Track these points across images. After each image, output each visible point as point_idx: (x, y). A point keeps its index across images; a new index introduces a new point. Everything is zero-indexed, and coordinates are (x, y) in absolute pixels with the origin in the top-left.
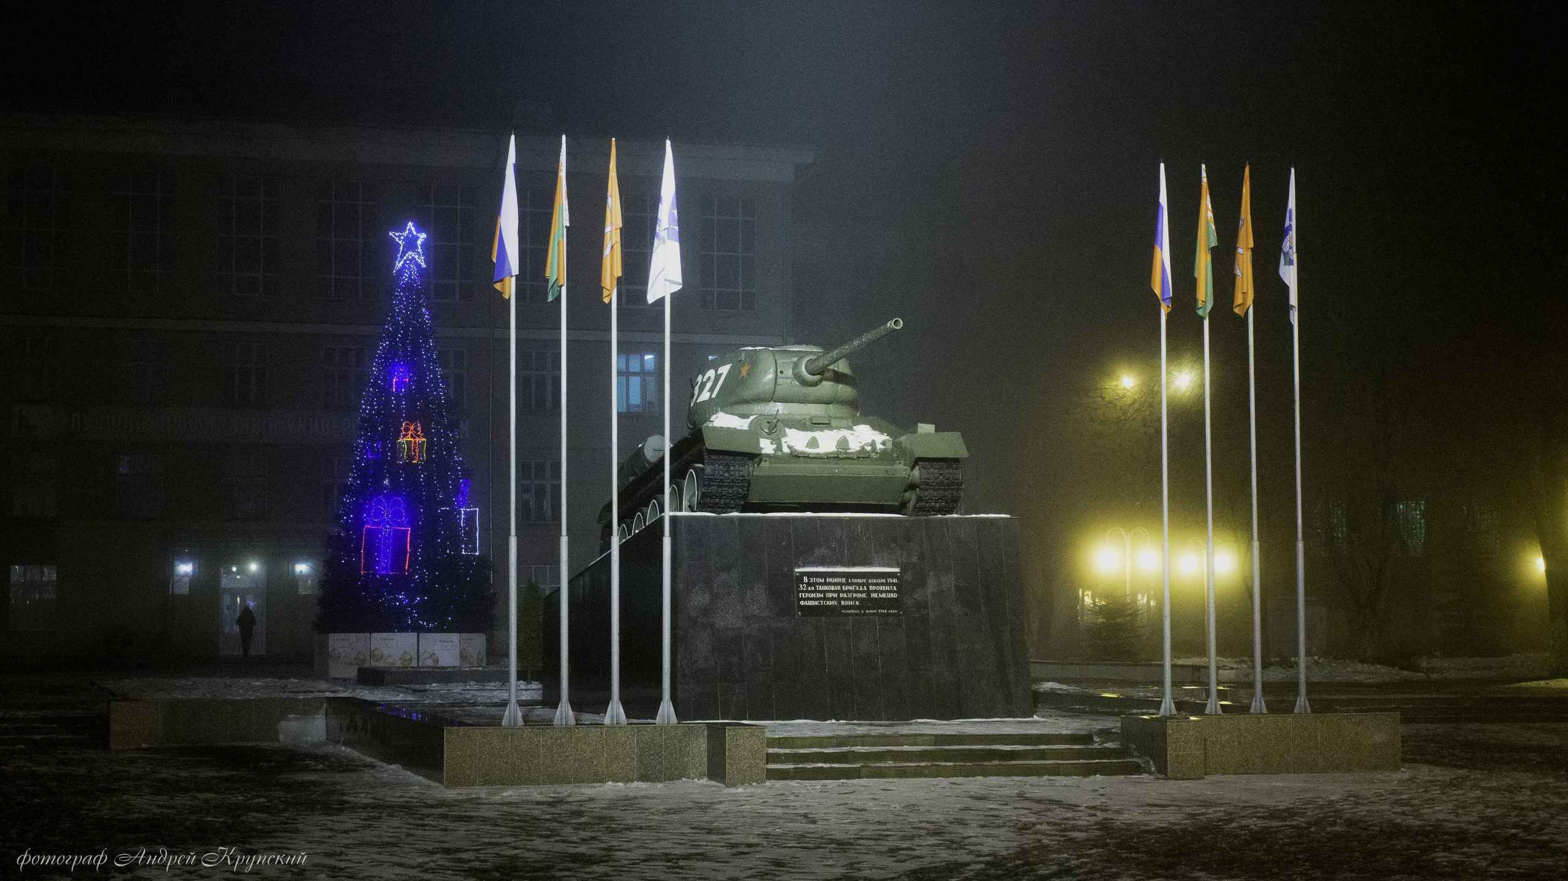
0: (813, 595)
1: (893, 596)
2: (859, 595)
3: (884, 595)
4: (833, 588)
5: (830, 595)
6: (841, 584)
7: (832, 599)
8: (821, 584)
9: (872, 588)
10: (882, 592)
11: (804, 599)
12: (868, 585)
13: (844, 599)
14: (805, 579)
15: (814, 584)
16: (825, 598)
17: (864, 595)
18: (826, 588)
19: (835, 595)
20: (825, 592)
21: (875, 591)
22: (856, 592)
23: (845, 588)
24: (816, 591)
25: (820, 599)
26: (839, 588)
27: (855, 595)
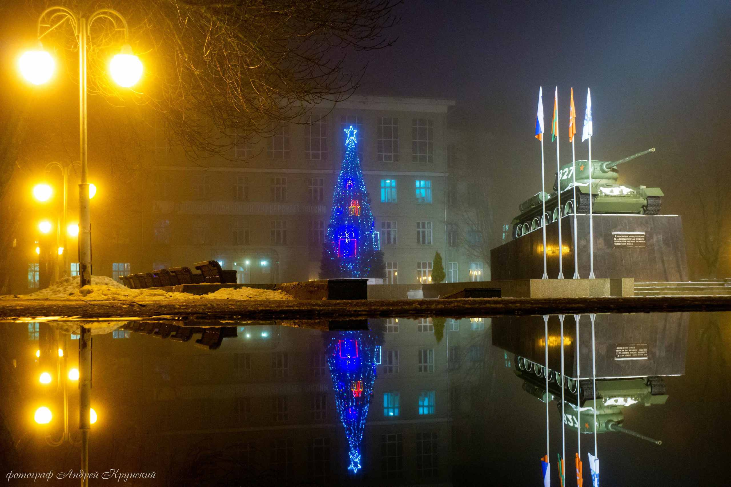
0: (618, 241)
1: (644, 242)
2: (632, 241)
3: (640, 242)
4: (624, 239)
5: (623, 241)
6: (627, 238)
7: (624, 243)
8: (620, 238)
9: (636, 239)
10: (640, 240)
11: (616, 243)
12: (635, 238)
13: (628, 243)
14: (616, 236)
15: (618, 238)
16: (622, 242)
17: (634, 242)
18: (622, 239)
19: (625, 241)
20: (622, 240)
21: (638, 240)
22: (632, 240)
23: (628, 239)
24: (619, 240)
25: (621, 243)
26: (626, 239)
27: (631, 241)
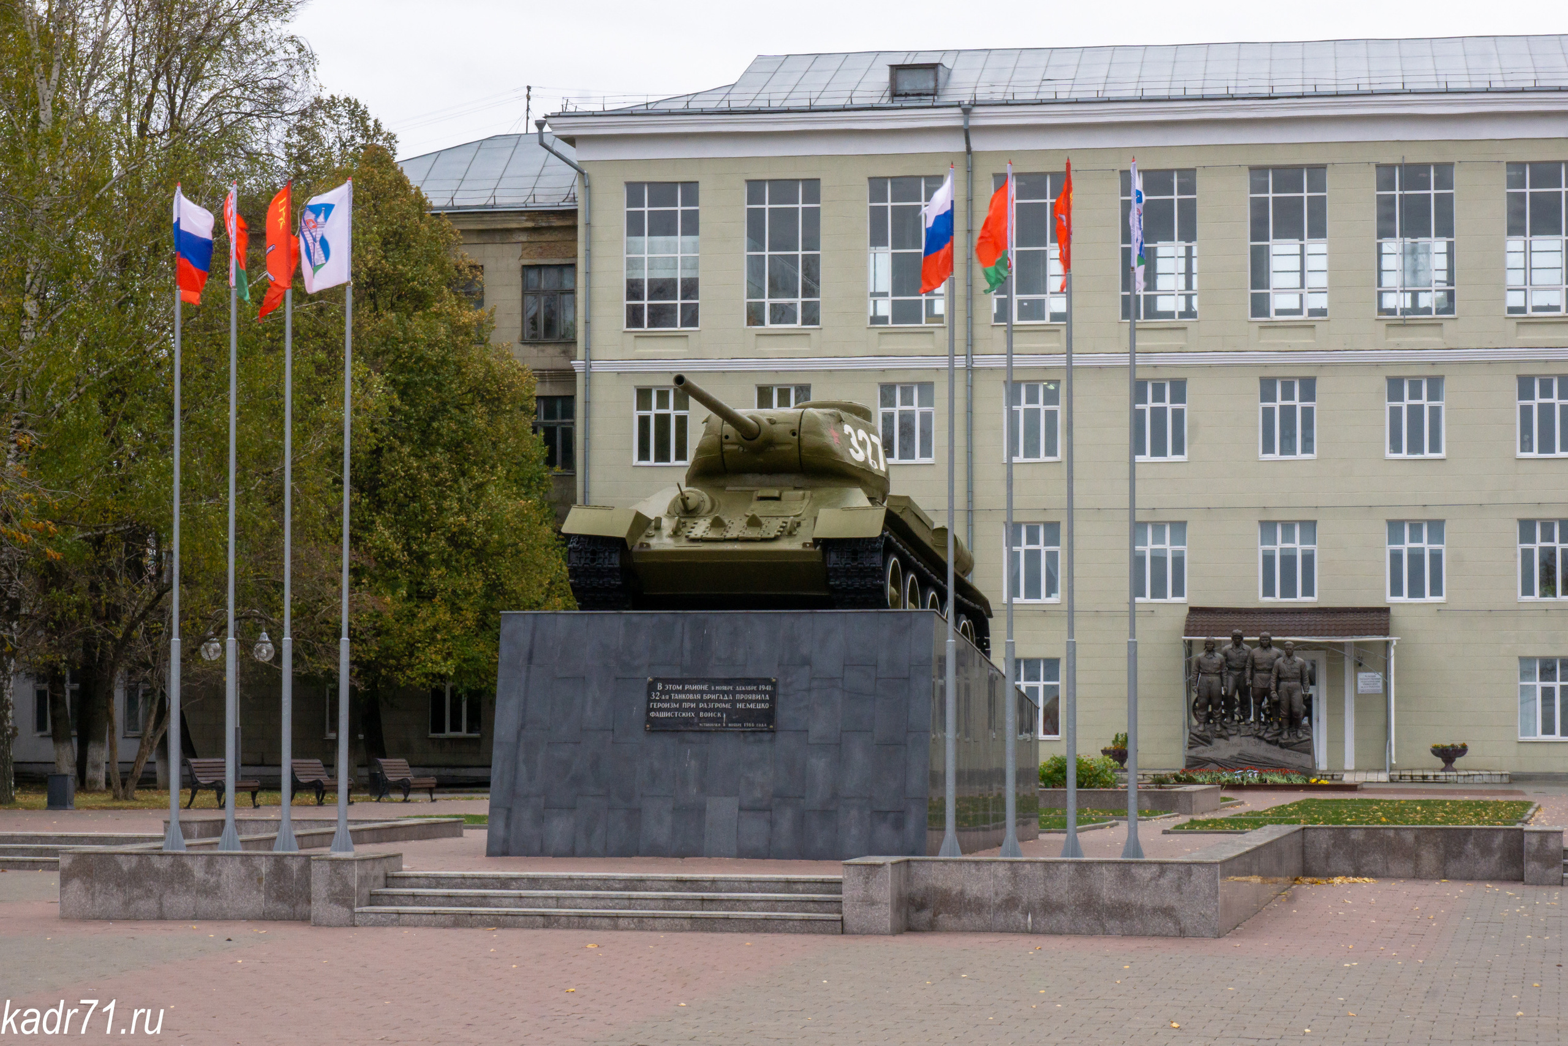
0: (666, 705)
1: (765, 706)
2: (724, 705)
3: (752, 706)
4: (691, 697)
5: (686, 705)
6: (702, 692)
7: (690, 709)
8: (678, 692)
9: (738, 697)
10: (751, 702)
11: (655, 710)
12: (734, 693)
13: (704, 710)
14: (660, 686)
15: (669, 692)
16: (681, 709)
17: (728, 706)
18: (682, 697)
19: (693, 705)
20: (681, 701)
21: (743, 701)
22: (719, 701)
23: (706, 697)
24: (670, 700)
25: (676, 709)
26: (699, 696)
27: (717, 705)
